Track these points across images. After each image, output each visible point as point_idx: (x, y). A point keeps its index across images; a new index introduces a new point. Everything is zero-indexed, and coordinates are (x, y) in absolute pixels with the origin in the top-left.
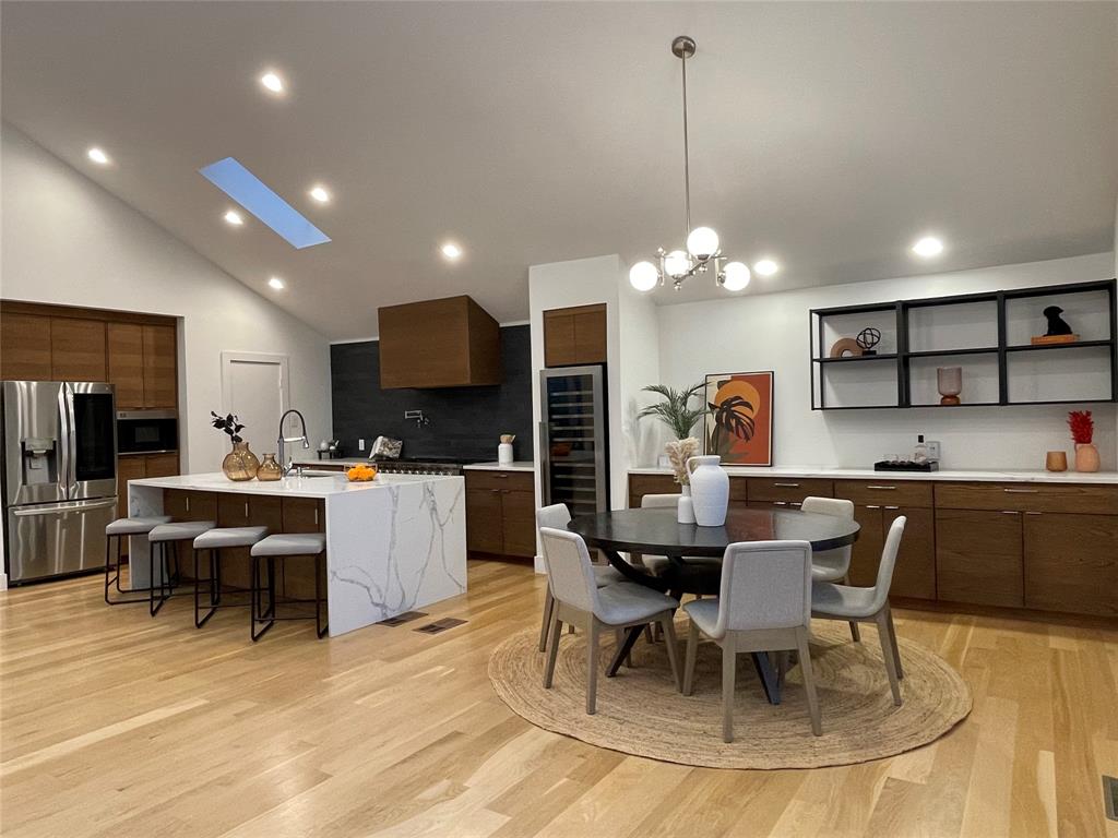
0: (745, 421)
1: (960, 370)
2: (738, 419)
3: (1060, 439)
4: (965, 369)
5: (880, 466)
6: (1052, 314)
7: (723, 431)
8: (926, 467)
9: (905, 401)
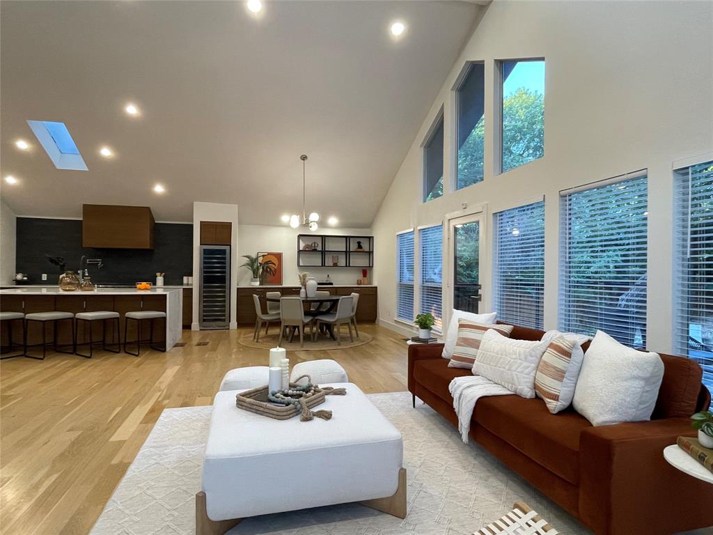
0: (273, 269)
1: (337, 256)
2: (270, 269)
3: (359, 276)
6: (359, 243)
7: (265, 273)
8: (332, 284)
9: (323, 265)
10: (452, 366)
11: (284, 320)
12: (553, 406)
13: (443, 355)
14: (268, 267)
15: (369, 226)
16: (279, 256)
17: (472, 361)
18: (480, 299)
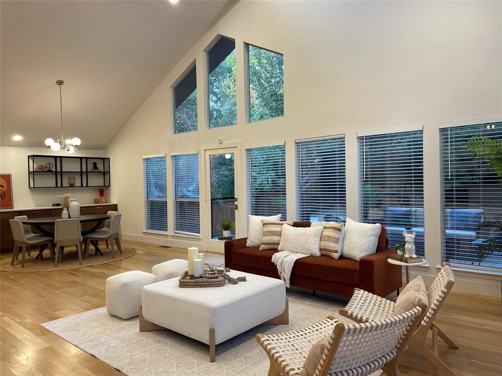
0: (1, 192)
1: (75, 177)
5: (54, 205)
6: (95, 164)
10: (262, 249)
12: (336, 256)
13: (247, 245)
15: (104, 148)
16: (8, 178)
17: (278, 244)
18: (237, 208)
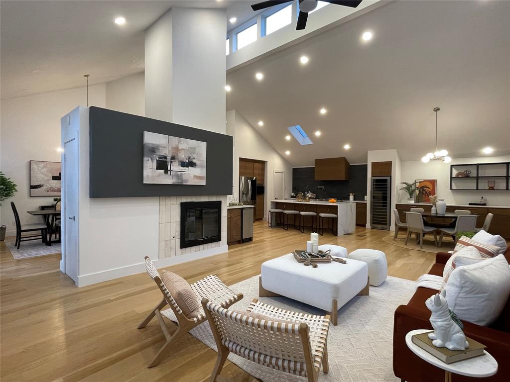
1: (495, 181)
4: (496, 181)
5: (470, 204)
7: (421, 194)
8: (485, 205)
9: (477, 188)
11: (410, 228)
14: (426, 190)
16: (433, 182)
